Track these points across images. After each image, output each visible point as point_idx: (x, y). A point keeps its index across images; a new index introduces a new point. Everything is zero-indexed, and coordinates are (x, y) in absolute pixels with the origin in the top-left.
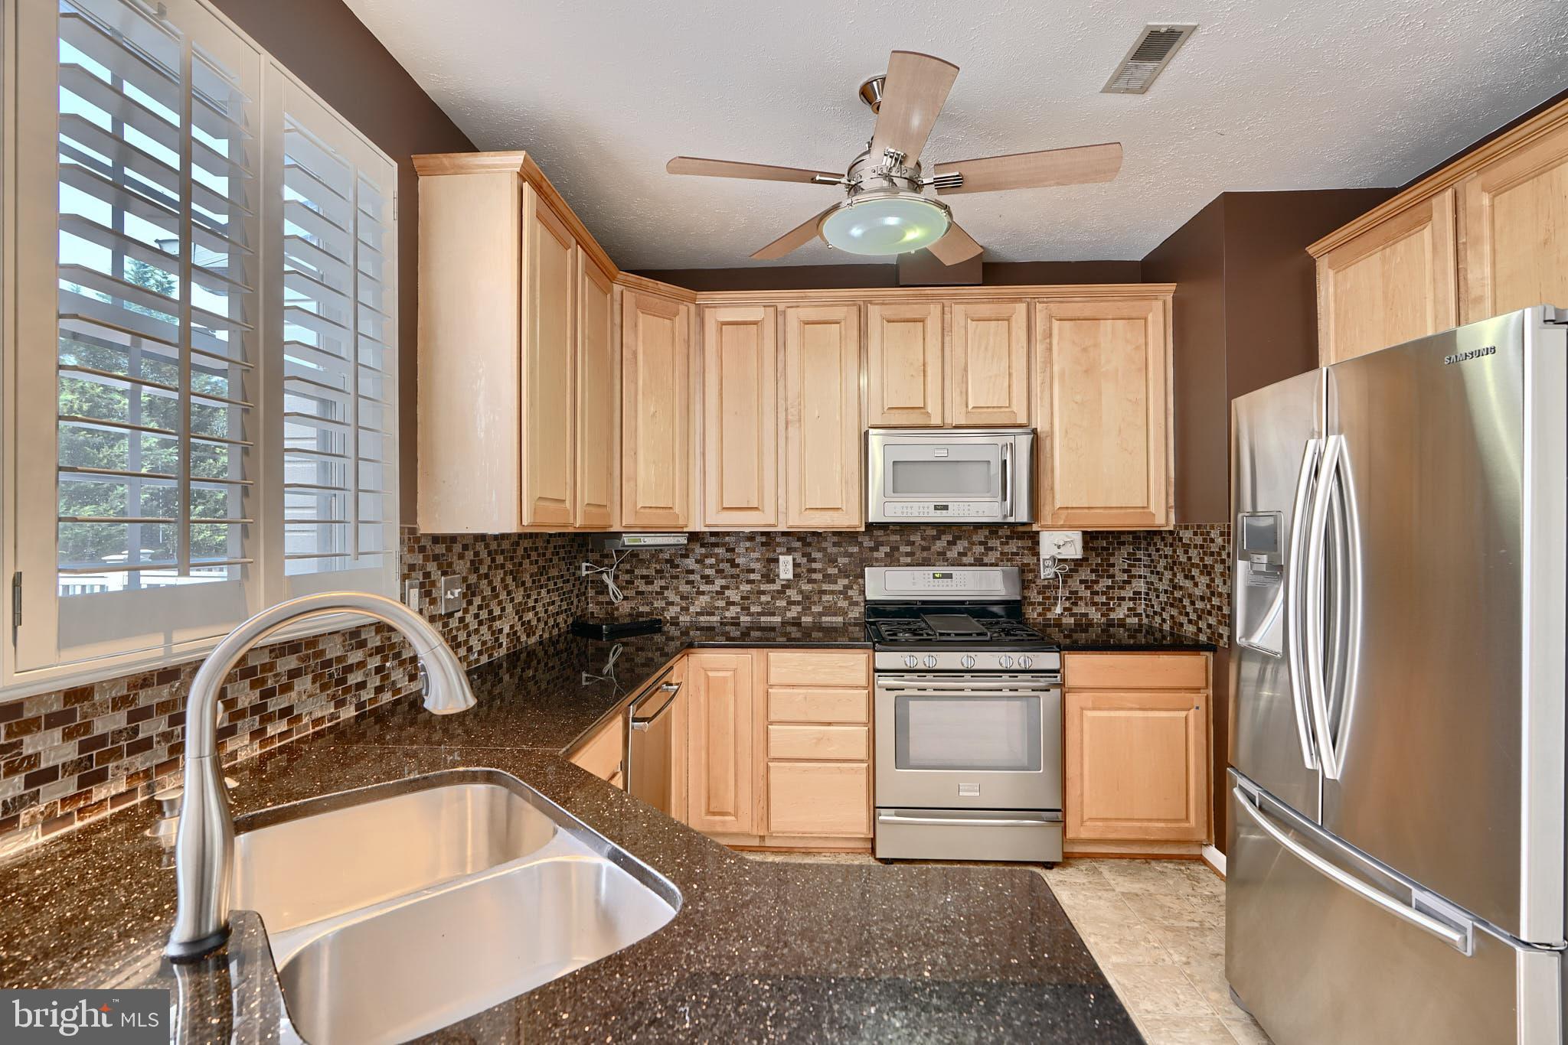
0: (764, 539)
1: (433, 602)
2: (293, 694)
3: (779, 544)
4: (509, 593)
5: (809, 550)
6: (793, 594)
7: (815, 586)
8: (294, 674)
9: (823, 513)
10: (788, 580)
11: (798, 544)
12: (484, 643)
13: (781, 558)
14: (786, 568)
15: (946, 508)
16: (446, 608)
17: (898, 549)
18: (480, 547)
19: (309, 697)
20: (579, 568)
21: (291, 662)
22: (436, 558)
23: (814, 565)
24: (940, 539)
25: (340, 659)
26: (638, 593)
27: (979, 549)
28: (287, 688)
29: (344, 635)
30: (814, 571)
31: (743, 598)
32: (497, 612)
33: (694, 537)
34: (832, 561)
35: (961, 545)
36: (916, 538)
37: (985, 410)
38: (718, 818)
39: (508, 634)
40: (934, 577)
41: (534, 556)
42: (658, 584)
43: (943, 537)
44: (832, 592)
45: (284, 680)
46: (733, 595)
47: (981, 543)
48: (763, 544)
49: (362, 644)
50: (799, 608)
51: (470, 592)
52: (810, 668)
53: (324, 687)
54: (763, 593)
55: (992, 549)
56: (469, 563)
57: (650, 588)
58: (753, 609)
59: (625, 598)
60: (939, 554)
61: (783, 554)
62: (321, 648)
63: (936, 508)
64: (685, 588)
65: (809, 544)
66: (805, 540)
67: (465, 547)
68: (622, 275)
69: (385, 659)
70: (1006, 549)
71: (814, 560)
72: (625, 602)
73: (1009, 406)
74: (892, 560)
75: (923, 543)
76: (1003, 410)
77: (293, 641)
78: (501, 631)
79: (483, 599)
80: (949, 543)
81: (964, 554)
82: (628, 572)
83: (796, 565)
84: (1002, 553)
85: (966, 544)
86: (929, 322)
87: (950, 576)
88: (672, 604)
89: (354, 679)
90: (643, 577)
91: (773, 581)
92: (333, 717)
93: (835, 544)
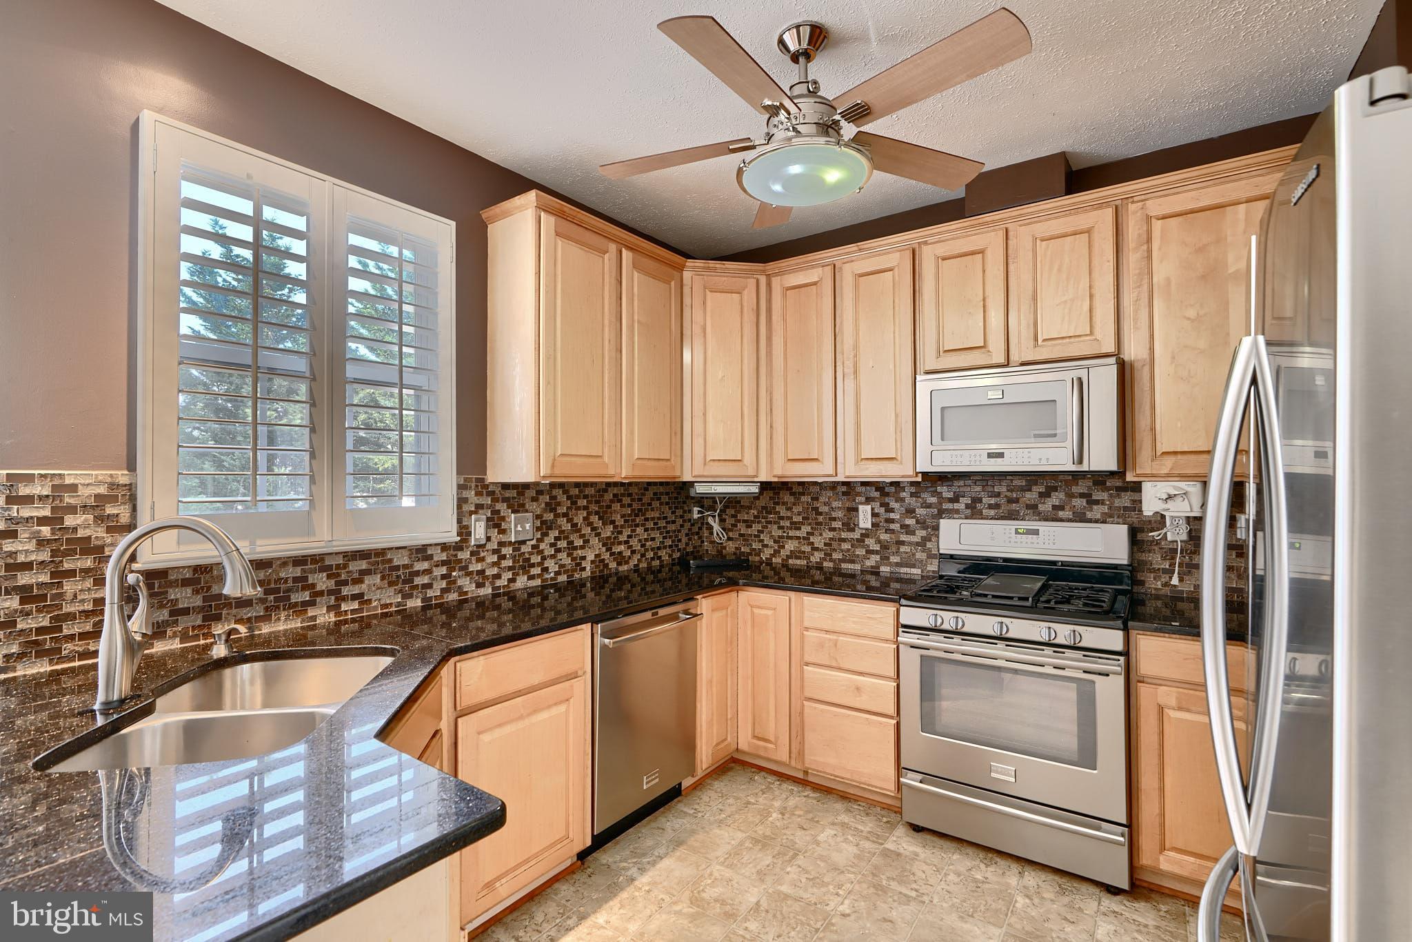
0: (844, 489)
1: (502, 532)
2: (364, 586)
3: (859, 494)
4: (593, 529)
5: (887, 500)
6: (871, 543)
7: (893, 536)
8: (364, 573)
9: (878, 462)
10: (867, 529)
11: (877, 494)
12: (562, 566)
13: (861, 507)
14: (865, 517)
15: (1001, 455)
16: (515, 537)
17: (980, 500)
18: (558, 492)
19: (378, 589)
20: (690, 511)
21: (363, 565)
22: (505, 500)
23: (892, 516)
24: (1030, 490)
25: (406, 567)
26: (741, 535)
27: (1079, 503)
28: (359, 581)
29: (410, 550)
30: (892, 521)
31: (826, 544)
32: (579, 542)
33: (765, 486)
34: (910, 512)
35: (1056, 498)
36: (1002, 488)
37: (1060, 341)
38: (761, 743)
39: (592, 562)
40: (1017, 532)
41: (626, 500)
42: (756, 527)
43: (1034, 488)
44: (910, 544)
45: (356, 575)
46: (818, 541)
47: (1082, 495)
48: (844, 494)
49: (429, 558)
50: (878, 558)
51: (544, 527)
52: (840, 615)
53: (391, 584)
54: (844, 540)
55: (1097, 502)
56: (543, 505)
57: (749, 531)
58: (836, 556)
59: (729, 539)
60: (1028, 507)
61: (862, 504)
62: (389, 557)
63: (990, 456)
64: (777, 533)
65: (887, 494)
66: (884, 491)
67: (540, 492)
68: (690, 263)
69: (452, 569)
70: (1117, 502)
71: (892, 510)
72: (730, 542)
73: (1091, 333)
74: (974, 512)
75: (1009, 494)
76: (1082, 339)
77: (363, 551)
78: (584, 558)
79: (561, 532)
80: (1041, 495)
81: (1061, 508)
82: (733, 516)
83: (874, 515)
84: (1110, 508)
85: (1062, 495)
86: (989, 253)
87: (1036, 532)
88: (766, 546)
89: (418, 581)
90: (745, 521)
91: (853, 530)
92: (399, 604)
93: (912, 495)
